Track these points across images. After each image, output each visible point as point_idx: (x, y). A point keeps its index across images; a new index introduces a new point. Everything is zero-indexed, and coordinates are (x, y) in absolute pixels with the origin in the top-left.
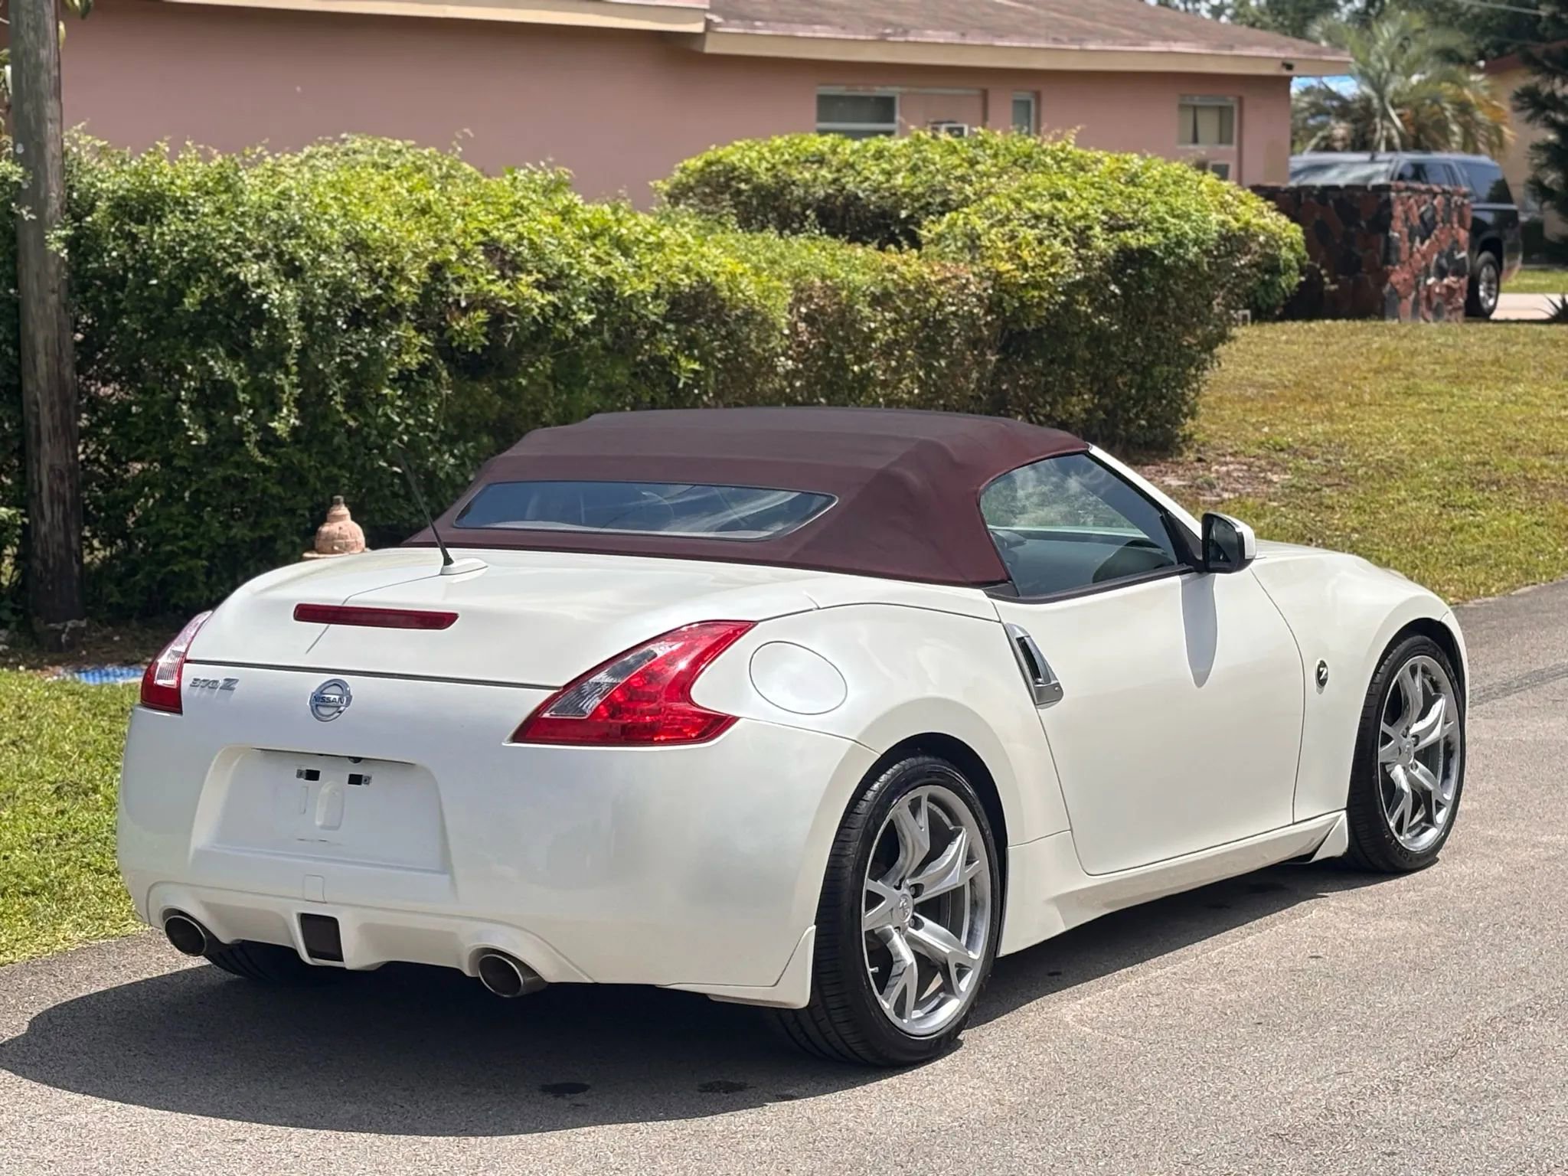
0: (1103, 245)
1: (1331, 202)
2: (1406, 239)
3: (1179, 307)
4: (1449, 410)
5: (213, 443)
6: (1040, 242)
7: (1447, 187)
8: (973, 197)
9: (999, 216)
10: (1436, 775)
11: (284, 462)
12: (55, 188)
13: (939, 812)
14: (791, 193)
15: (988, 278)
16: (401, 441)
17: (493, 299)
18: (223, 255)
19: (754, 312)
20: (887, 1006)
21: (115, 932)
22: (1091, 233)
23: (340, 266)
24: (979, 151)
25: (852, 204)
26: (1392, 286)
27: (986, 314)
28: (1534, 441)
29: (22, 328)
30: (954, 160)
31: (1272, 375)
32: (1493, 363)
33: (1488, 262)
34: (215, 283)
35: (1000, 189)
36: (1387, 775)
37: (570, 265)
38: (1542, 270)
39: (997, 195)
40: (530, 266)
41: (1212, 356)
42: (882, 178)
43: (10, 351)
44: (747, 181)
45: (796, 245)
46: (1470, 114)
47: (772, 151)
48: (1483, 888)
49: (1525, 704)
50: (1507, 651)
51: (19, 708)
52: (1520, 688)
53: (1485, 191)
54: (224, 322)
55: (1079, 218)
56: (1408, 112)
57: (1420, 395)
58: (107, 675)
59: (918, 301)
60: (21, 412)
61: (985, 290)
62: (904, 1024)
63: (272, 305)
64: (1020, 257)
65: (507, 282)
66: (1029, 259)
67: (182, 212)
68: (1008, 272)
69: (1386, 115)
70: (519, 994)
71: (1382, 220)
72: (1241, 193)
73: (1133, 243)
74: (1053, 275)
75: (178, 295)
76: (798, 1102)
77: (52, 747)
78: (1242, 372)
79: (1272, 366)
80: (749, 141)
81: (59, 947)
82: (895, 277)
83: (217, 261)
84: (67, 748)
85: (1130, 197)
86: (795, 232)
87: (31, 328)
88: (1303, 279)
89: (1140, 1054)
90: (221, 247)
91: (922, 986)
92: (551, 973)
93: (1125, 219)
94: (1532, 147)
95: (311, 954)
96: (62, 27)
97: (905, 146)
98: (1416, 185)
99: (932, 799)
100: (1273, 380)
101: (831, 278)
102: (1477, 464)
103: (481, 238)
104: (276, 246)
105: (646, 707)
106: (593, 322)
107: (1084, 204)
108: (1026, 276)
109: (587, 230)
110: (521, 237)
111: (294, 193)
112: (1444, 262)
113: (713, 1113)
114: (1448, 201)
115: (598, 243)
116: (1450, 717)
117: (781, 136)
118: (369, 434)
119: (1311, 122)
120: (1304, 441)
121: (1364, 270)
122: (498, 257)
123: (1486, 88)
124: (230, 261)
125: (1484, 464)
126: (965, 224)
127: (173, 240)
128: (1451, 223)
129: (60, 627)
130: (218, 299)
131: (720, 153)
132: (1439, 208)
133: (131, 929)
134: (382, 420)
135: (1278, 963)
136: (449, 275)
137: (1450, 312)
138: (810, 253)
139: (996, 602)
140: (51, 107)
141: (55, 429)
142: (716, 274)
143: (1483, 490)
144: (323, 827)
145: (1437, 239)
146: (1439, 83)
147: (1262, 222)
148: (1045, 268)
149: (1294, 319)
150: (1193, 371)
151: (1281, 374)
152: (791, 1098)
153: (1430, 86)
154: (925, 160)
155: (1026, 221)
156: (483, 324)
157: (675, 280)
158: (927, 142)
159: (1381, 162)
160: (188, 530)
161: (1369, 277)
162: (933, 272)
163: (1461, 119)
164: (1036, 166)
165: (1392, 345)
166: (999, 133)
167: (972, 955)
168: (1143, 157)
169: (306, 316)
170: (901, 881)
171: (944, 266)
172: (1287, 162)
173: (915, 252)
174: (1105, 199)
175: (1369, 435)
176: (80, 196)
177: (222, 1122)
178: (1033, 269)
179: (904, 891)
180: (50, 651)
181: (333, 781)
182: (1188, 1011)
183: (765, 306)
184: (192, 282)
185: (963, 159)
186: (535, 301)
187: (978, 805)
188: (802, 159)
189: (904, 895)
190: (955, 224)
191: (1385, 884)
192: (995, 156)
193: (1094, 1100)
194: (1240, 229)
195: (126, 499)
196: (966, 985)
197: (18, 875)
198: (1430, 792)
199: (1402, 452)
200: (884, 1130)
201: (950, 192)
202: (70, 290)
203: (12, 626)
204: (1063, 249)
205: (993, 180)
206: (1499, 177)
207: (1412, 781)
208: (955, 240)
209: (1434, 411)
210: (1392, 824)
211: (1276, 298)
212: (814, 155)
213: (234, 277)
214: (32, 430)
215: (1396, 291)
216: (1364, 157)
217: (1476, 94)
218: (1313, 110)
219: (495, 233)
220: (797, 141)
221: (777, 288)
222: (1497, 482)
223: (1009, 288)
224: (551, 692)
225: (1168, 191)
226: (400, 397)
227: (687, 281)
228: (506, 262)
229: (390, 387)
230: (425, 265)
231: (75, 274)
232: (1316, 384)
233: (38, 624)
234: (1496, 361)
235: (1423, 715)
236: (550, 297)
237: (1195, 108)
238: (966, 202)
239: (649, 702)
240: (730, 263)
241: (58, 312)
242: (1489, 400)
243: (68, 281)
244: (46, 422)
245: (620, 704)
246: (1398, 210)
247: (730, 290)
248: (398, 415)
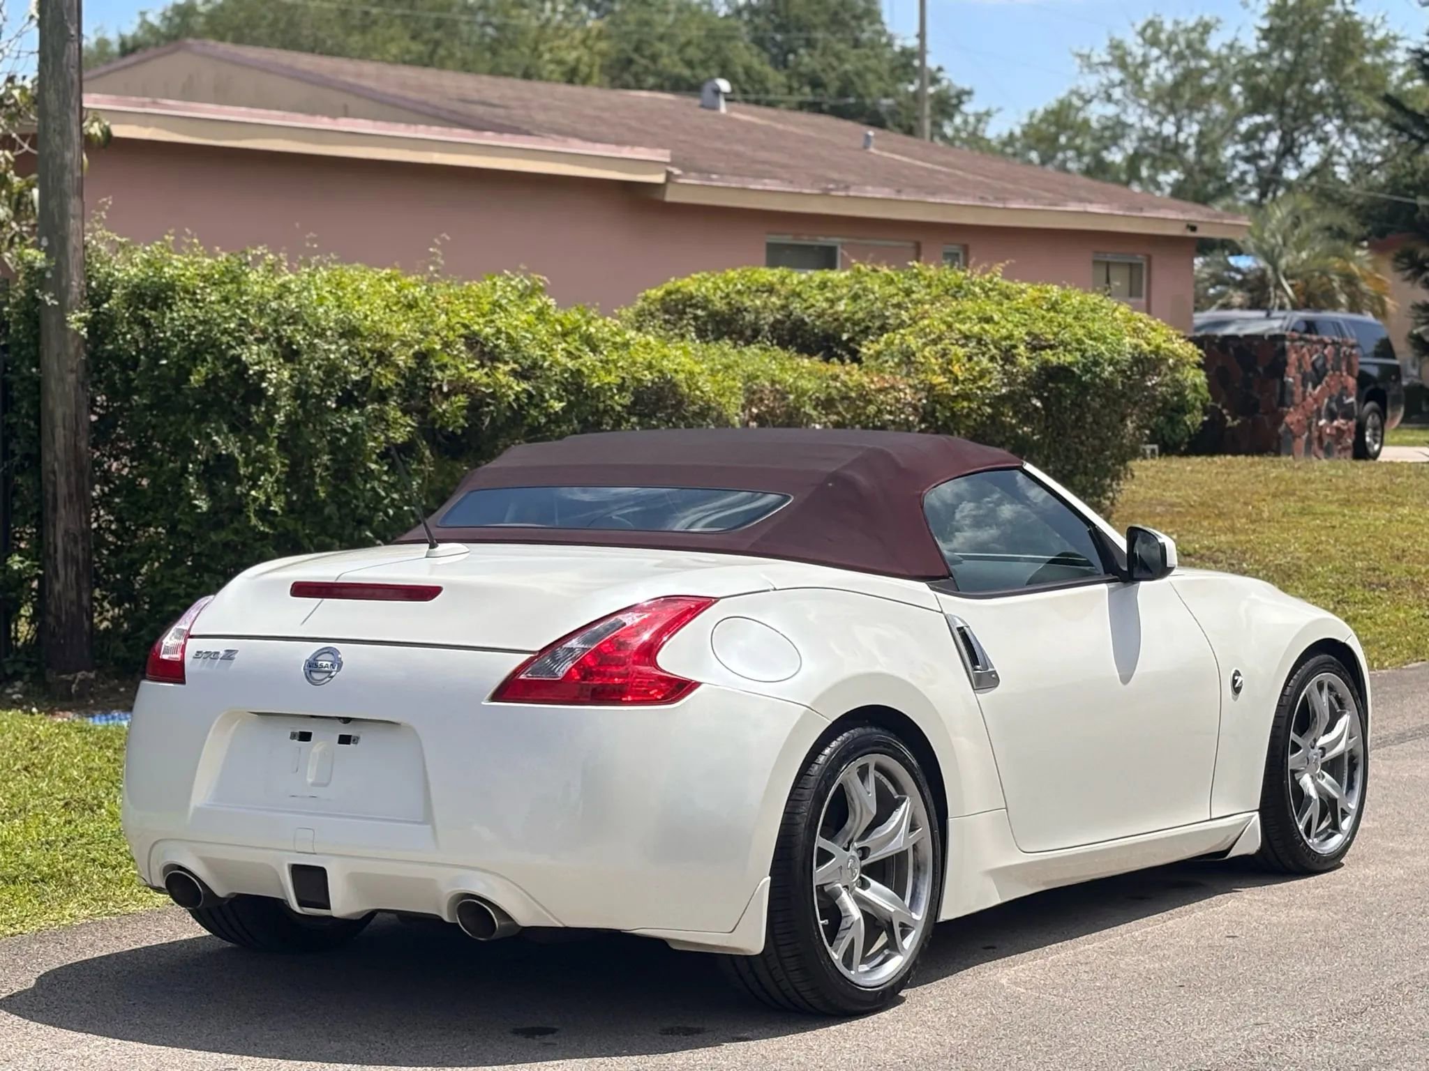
0: (1026, 362)
1: (1231, 350)
2: (1299, 383)
3: (1095, 422)
4: (1341, 526)
5: (213, 511)
6: (970, 359)
7: (1336, 338)
8: (909, 322)
9: (933, 336)
10: (1341, 785)
11: (280, 529)
12: (76, 278)
13: (885, 781)
14: (744, 318)
15: (923, 390)
16: (386, 514)
17: (472, 385)
18: (225, 339)
19: (710, 408)
20: (836, 956)
21: (116, 910)
22: (1015, 351)
23: (334, 349)
24: (913, 282)
25: (799, 329)
26: (1287, 426)
27: (920, 422)
28: (1419, 552)
29: (42, 405)
30: (891, 290)
31: (1178, 497)
32: (1380, 490)
33: (1373, 411)
34: (219, 364)
35: (933, 312)
36: (1296, 783)
37: (544, 357)
38: (1420, 429)
39: (930, 317)
40: (507, 357)
41: (1125, 468)
42: (825, 305)
43: (32, 424)
44: (704, 308)
45: (748, 353)
46: (1356, 285)
47: (727, 282)
48: (1386, 886)
49: (1419, 749)
50: (1401, 710)
51: (32, 741)
52: (1414, 736)
53: (1371, 346)
54: (227, 400)
55: (1006, 338)
56: (1298, 282)
57: (1314, 514)
58: (113, 718)
59: (858, 407)
60: (40, 480)
61: (920, 400)
62: (851, 974)
63: (270, 384)
64: (951, 372)
65: (486, 370)
66: (960, 374)
67: (191, 300)
68: (941, 384)
69: (1279, 285)
70: (494, 937)
71: (1278, 367)
72: (1153, 323)
73: (1054, 360)
74: (980, 388)
75: (185, 374)
76: (752, 1043)
77: (62, 773)
78: (1151, 493)
79: (1178, 489)
80: (705, 274)
81: (65, 922)
82: (838, 384)
83: (221, 344)
84: (75, 773)
85: (1051, 321)
86: (748, 343)
87: (51, 404)
88: (1206, 418)
89: (1071, 1008)
90: (225, 332)
91: (868, 944)
92: (524, 917)
93: (1046, 340)
94: (1413, 307)
95: (301, 904)
96: (85, 157)
97: (847, 278)
98: (1308, 336)
99: (879, 768)
100: (1179, 500)
101: (779, 383)
102: (1368, 570)
103: (462, 331)
104: (276, 331)
105: (614, 670)
106: (563, 409)
107: (1010, 326)
108: (957, 388)
109: (559, 328)
110: (499, 331)
111: (293, 286)
112: (1334, 406)
113: (673, 1051)
114: (1338, 352)
115: (569, 339)
116: (1354, 732)
117: (734, 269)
118: (357, 507)
119: (1212, 291)
120: (1209, 548)
121: (1261, 411)
122: (478, 349)
123: (1369, 262)
124: (233, 343)
125: (1374, 570)
126: (901, 344)
127: (182, 325)
128: (1340, 370)
129: (70, 678)
130: (222, 378)
131: (679, 284)
132: (1330, 357)
133: (131, 909)
134: (369, 494)
135: (1198, 941)
136: (433, 362)
137: (1340, 452)
138: (762, 361)
139: (939, 595)
140: (73, 205)
141: (70, 496)
142: (676, 371)
143: (1374, 590)
144: (313, 784)
145: (1328, 386)
146: (1328, 256)
147: (1170, 346)
148: (974, 381)
149: (1198, 454)
150: (1108, 481)
151: (1188, 495)
152: (746, 1039)
153: (1319, 261)
154: (865, 289)
155: (957, 340)
156: (464, 407)
157: (638, 375)
158: (867, 275)
159: (1275, 318)
160: (190, 590)
161: (1266, 418)
162: (872, 382)
163: (1347, 289)
164: (966, 295)
165: (1288, 475)
166: (932, 266)
167: (914, 916)
168: (1064, 287)
169: (299, 394)
170: (850, 843)
171: (883, 378)
172: (1191, 318)
173: (856, 365)
174: (1028, 322)
175: (1269, 545)
176: (99, 285)
177: (215, 1056)
178: (963, 382)
179: (852, 852)
180: (61, 700)
181: (324, 741)
182: (1114, 976)
183: (720, 404)
184: (198, 362)
185: (899, 289)
186: (511, 388)
187: (921, 777)
188: (754, 288)
189: (853, 857)
190: (892, 343)
191: (1296, 882)
192: (929, 286)
193: (1028, 1043)
194: (1151, 352)
195: (133, 563)
196: (909, 943)
197: (28, 866)
198: (1336, 800)
199: (1299, 558)
200: (833, 1064)
201: (888, 318)
202: (87, 369)
203: (27, 677)
204: (990, 365)
205: (927, 307)
206: (1384, 336)
207: (1319, 789)
208: (892, 355)
209: (1326, 527)
210: (1301, 827)
211: (1180, 432)
212: (763, 285)
213: (237, 359)
214: (50, 497)
215: (1291, 431)
216: (1262, 314)
217: (1360, 268)
218: (1213, 281)
219: (476, 328)
220: (749, 273)
221: (730, 388)
222: (1386, 585)
223: (941, 399)
224: (527, 656)
225: (1086, 316)
226: (386, 473)
227: (649, 377)
228: (486, 354)
229: (376, 462)
230: (411, 351)
231: (91, 355)
232: (1220, 505)
233: (51, 676)
234: (1383, 489)
235: (1329, 729)
236: (525, 385)
237: (1108, 265)
238: (902, 325)
239: (617, 666)
240: (688, 364)
241: (76, 390)
242: (1376, 519)
243: (86, 362)
244: (62, 490)
245: (590, 667)
246: (1292, 357)
247: (689, 387)
248: (385, 489)
